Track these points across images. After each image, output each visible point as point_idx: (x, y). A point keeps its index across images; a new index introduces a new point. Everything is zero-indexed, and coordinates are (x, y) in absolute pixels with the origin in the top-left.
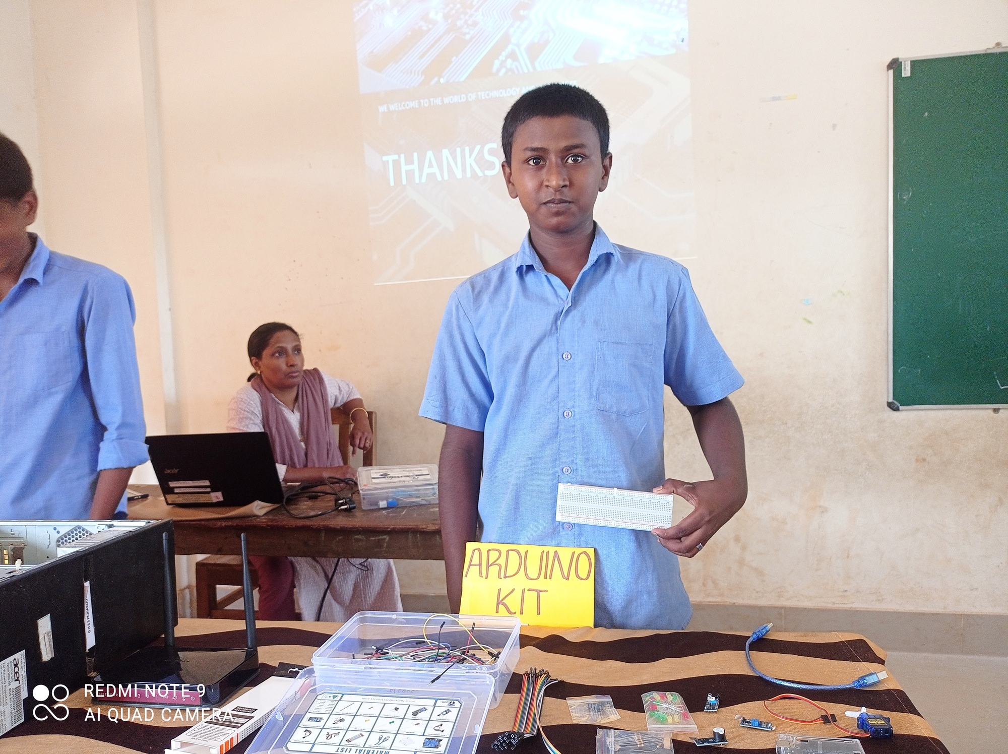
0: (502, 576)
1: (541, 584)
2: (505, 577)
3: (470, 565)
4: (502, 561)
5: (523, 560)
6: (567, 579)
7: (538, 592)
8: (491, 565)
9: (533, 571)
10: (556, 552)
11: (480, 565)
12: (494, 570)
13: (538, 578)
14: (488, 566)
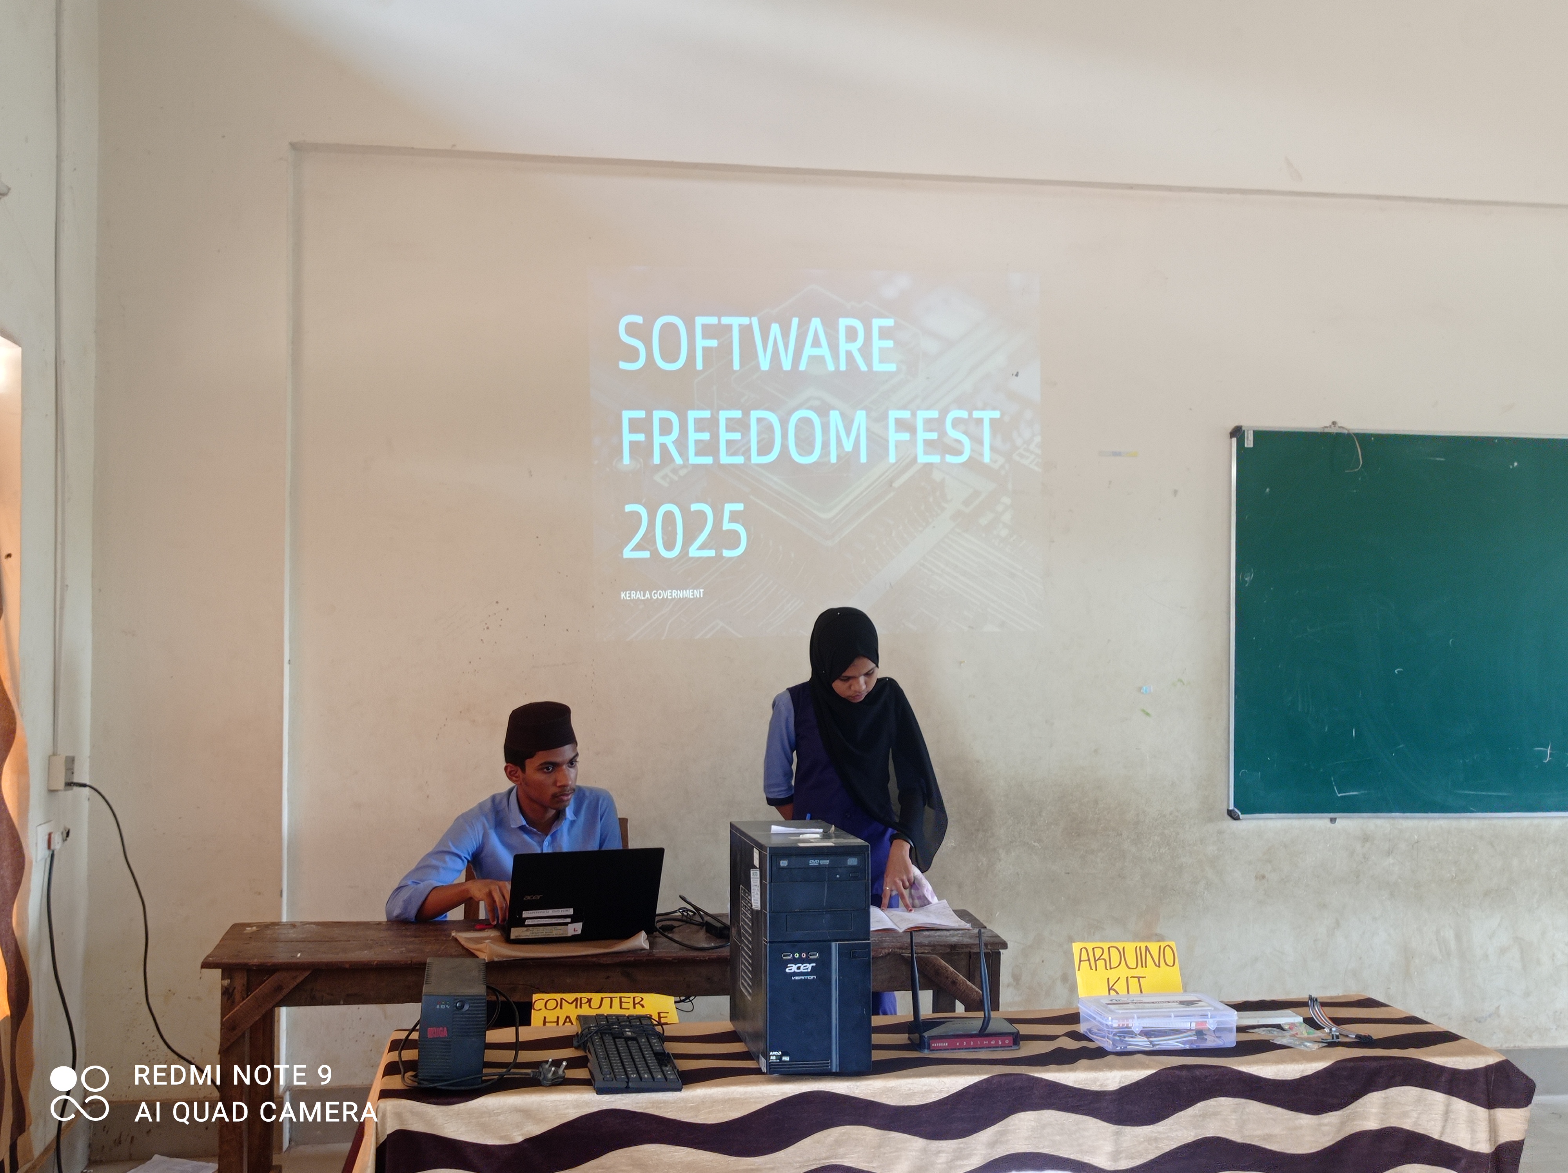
0: (1108, 967)
1: (1139, 972)
2: (1111, 968)
3: (1080, 961)
4: (1105, 956)
5: (1122, 954)
6: (1159, 966)
7: (1139, 978)
8: (1098, 960)
9: (1132, 963)
10: (1146, 947)
11: (1089, 960)
12: (1101, 963)
13: (1136, 967)
14: (1095, 961)
